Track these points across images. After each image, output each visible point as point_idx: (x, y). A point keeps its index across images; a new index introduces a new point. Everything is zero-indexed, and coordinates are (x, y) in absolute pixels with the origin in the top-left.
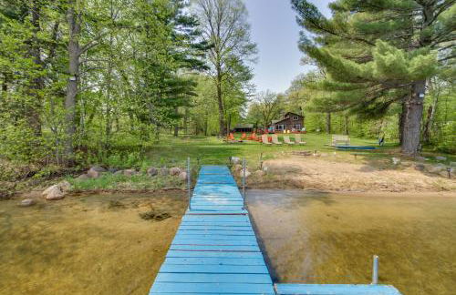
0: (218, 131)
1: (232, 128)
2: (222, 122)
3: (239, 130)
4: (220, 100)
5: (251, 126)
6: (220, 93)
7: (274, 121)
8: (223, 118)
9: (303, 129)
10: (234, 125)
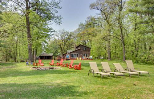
0: (27, 57)
1: (37, 56)
2: (30, 49)
3: (42, 57)
4: (29, 30)
5: (51, 55)
6: (28, 23)
7: (69, 51)
8: (31, 45)
9: (91, 57)
10: (39, 54)
